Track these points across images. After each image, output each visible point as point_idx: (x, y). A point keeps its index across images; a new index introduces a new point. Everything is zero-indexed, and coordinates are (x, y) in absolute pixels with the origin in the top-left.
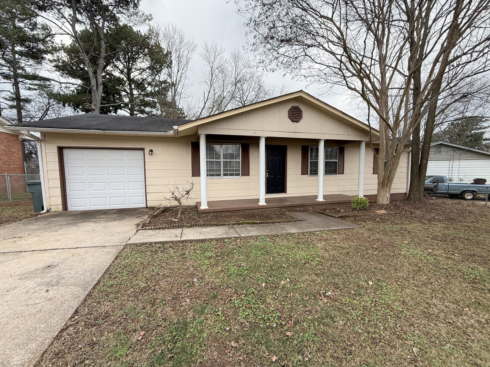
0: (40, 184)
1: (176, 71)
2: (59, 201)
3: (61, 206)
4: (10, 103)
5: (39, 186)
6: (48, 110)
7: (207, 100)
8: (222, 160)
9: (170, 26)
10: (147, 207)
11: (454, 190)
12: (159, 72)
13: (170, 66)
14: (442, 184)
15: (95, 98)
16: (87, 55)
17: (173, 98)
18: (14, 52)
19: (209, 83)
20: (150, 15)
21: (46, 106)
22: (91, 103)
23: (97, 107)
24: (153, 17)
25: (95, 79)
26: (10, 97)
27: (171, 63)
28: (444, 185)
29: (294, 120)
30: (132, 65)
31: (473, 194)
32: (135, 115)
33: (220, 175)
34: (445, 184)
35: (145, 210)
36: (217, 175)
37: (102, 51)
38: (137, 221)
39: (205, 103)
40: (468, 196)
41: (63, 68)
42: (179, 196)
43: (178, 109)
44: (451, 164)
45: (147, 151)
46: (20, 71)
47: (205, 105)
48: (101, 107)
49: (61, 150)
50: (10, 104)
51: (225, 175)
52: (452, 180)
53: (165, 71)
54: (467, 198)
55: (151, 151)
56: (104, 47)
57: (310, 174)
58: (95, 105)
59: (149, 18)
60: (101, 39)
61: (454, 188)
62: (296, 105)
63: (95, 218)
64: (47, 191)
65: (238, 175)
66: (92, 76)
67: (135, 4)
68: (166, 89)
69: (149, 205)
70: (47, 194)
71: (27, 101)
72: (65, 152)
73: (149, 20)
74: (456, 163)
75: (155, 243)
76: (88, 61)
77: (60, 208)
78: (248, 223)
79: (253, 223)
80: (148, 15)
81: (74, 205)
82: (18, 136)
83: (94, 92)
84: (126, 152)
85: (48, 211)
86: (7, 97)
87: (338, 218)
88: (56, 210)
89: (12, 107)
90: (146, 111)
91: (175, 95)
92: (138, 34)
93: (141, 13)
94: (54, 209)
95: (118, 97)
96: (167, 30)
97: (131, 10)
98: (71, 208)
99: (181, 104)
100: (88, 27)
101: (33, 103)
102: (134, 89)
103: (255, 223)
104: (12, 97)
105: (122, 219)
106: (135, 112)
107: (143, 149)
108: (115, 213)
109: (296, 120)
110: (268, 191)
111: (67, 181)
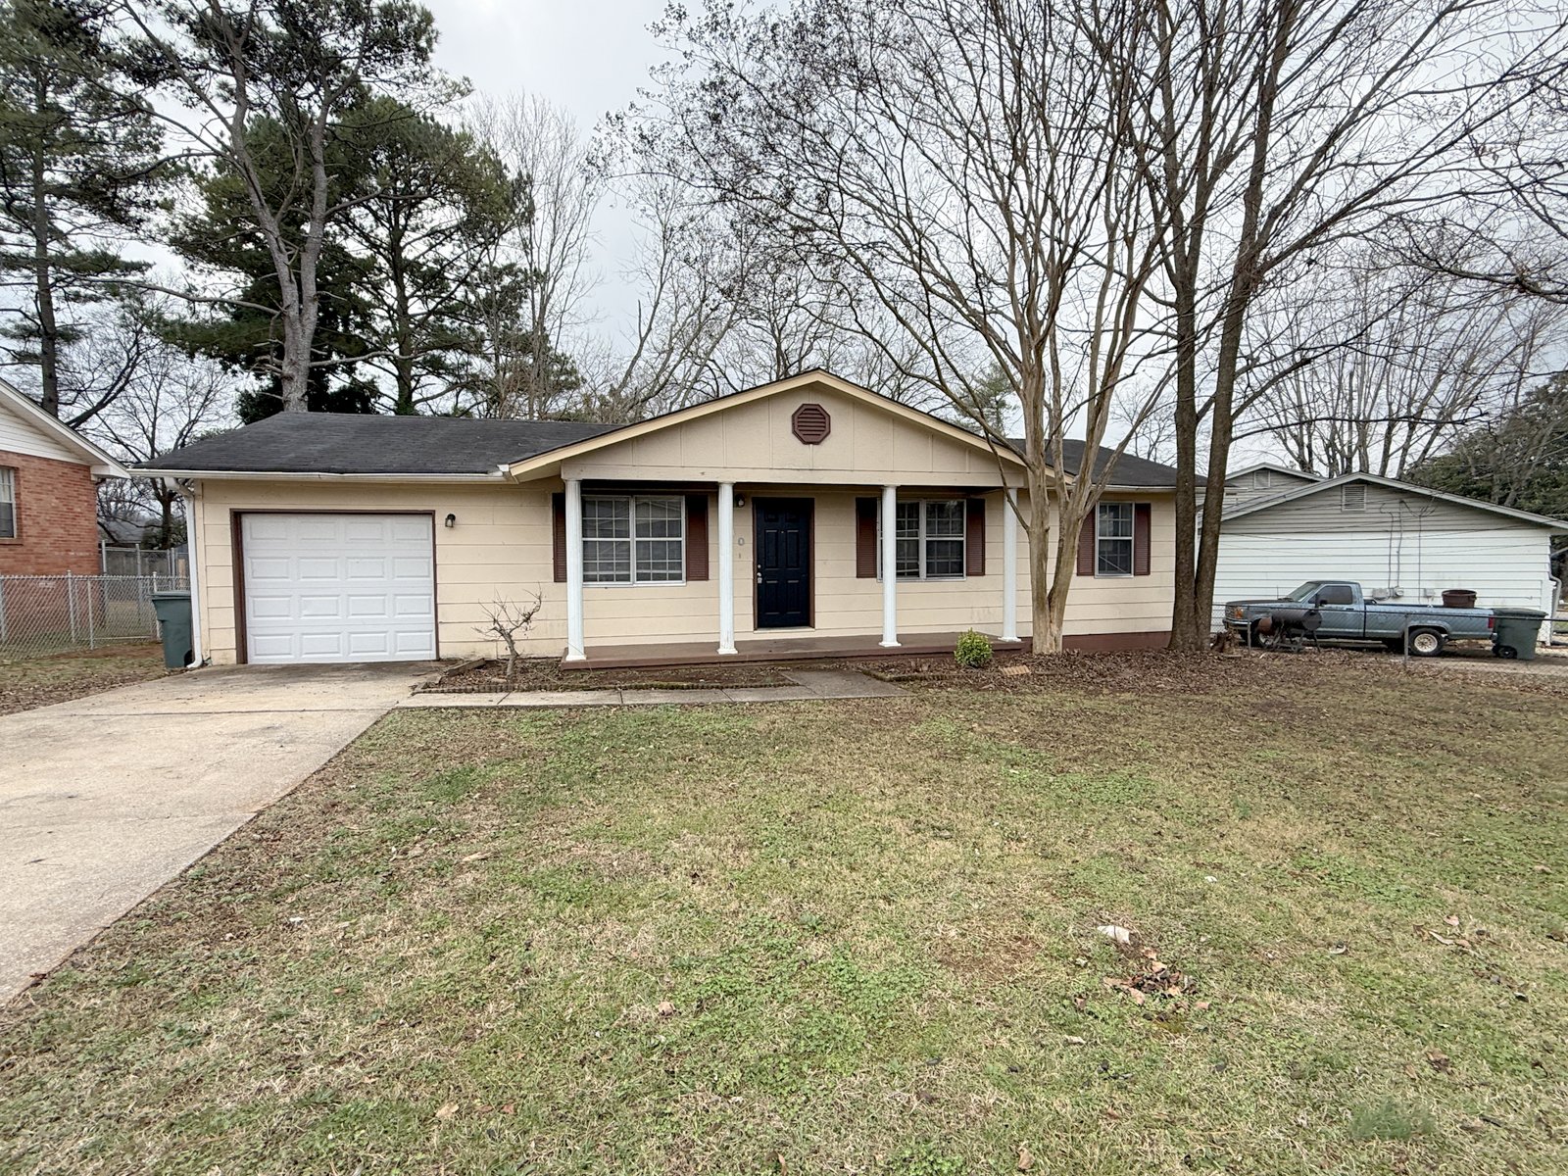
0: (188, 599)
1: (548, 235)
2: (231, 641)
3: (234, 653)
4: (17, 345)
5: (186, 603)
6: (133, 364)
7: (650, 329)
8: (633, 539)
9: (528, 102)
10: (439, 660)
11: (1382, 626)
12: (492, 240)
13: (528, 218)
14: (1346, 607)
15: (295, 342)
16: (274, 215)
17: (539, 323)
18: (40, 188)
19: (655, 276)
20: (466, 79)
21: (128, 352)
22: (281, 356)
23: (298, 370)
24: (475, 85)
25: (295, 286)
26: (17, 327)
27: (531, 210)
28: (1351, 610)
29: (806, 438)
30: (407, 218)
31: (1438, 638)
32: (412, 378)
33: (627, 578)
34: (1354, 607)
35: (433, 664)
36: (620, 578)
37: (317, 200)
38: (414, 681)
39: (643, 340)
40: (1423, 644)
41: (196, 245)
42: (507, 627)
43: (557, 359)
44: (1395, 543)
45: (440, 519)
46: (54, 247)
47: (641, 346)
48: (311, 369)
49: (237, 517)
50: (18, 349)
51: (640, 577)
52: (1397, 597)
53: (512, 236)
54: (1421, 649)
55: (452, 517)
56: (324, 185)
58: (293, 363)
59: (462, 90)
60: (316, 162)
61: (1382, 619)
62: (810, 401)
63: (319, 675)
64: (204, 616)
65: (678, 577)
66: (287, 278)
67: (419, 49)
68: (515, 293)
69: (443, 654)
70: (204, 624)
71: (70, 335)
72: (247, 522)
73: (463, 94)
74: (1410, 540)
75: (446, 708)
76: (277, 233)
77: (232, 657)
78: (661, 687)
79: (672, 688)
80: (458, 81)
81: (264, 650)
82: (88, 468)
83: (291, 325)
84: (389, 521)
85: (204, 664)
86: (9, 326)
87: (891, 681)
88: (222, 662)
89: (22, 358)
90: (448, 362)
91: (542, 317)
92: (427, 126)
93: (436, 76)
94: (217, 659)
95: (358, 320)
96: (519, 113)
97: (408, 67)
98: (254, 659)
99: (565, 341)
100: (275, 115)
101: (84, 343)
102: (412, 296)
103: (678, 687)
104: (24, 328)
105: (381, 678)
106: (414, 371)
107: (431, 514)
108: (362, 669)
109: (811, 439)
110: (763, 621)
111: (247, 593)
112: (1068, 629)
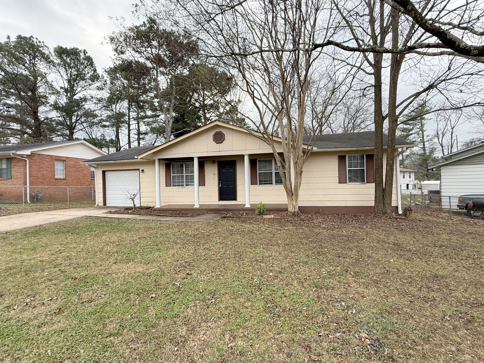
2: (102, 200)
8: (184, 174)
10: (141, 206)
15: (167, 129)
23: (168, 136)
29: (218, 142)
33: (183, 185)
49: (104, 172)
55: (143, 170)
57: (260, 184)
58: (167, 134)
62: (218, 130)
66: (165, 114)
70: (98, 196)
72: (106, 173)
77: (102, 204)
81: (109, 203)
83: (166, 125)
84: (131, 172)
85: (97, 206)
94: (100, 204)
98: (108, 205)
107: (139, 170)
109: (219, 142)
110: (221, 198)
111: (107, 189)
112: (301, 204)
